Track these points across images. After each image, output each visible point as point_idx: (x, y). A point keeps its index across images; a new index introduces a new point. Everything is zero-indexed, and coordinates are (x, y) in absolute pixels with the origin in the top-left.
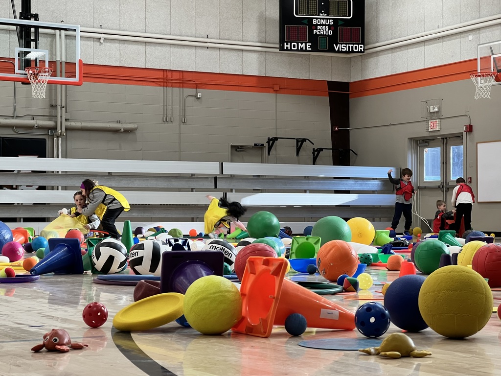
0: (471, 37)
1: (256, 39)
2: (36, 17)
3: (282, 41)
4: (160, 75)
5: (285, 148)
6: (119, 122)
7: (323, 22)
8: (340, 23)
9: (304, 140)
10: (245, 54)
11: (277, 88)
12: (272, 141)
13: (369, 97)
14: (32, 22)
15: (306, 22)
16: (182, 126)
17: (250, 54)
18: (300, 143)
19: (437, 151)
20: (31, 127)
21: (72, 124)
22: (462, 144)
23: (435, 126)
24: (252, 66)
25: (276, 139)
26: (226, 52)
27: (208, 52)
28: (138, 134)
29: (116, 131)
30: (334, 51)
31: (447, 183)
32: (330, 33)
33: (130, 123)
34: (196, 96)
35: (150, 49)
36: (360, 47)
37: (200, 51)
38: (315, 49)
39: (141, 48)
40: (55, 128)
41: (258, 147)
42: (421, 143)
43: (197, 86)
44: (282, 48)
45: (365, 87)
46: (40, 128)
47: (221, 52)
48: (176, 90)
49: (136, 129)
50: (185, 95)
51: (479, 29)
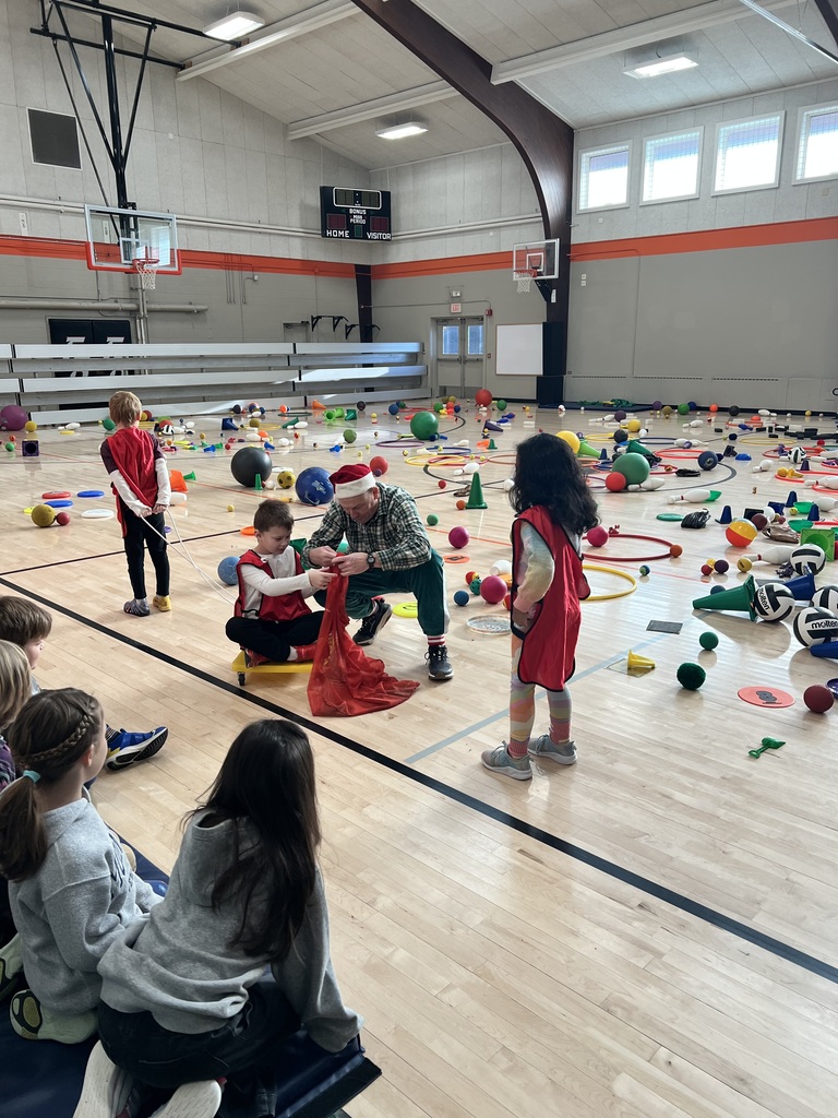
0: (491, 234)
1: (298, 225)
2: (134, 206)
3: (324, 228)
4: (222, 258)
5: (325, 326)
6: (191, 304)
7: (358, 211)
8: (372, 213)
9: (341, 318)
10: (291, 239)
11: (317, 271)
12: (316, 320)
13: (391, 279)
14: (129, 211)
15: (344, 211)
16: (244, 306)
17: (293, 239)
18: (337, 320)
19: (457, 329)
20: (115, 310)
21: (153, 306)
22: (482, 324)
23: (456, 308)
24: (295, 250)
25: (320, 317)
26: (276, 237)
27: (260, 237)
28: (207, 314)
29: (190, 312)
30: (367, 238)
31: (465, 357)
32: (364, 222)
33: (200, 304)
34: (253, 279)
35: (212, 233)
36: (388, 236)
37: (254, 236)
38: (352, 236)
39: (205, 232)
40: (138, 310)
41: (304, 324)
42: (441, 322)
43: (253, 269)
44: (324, 235)
45: (388, 271)
46: (124, 310)
47: (272, 237)
48: (236, 273)
49: (206, 310)
50: (244, 277)
51: (500, 227)
